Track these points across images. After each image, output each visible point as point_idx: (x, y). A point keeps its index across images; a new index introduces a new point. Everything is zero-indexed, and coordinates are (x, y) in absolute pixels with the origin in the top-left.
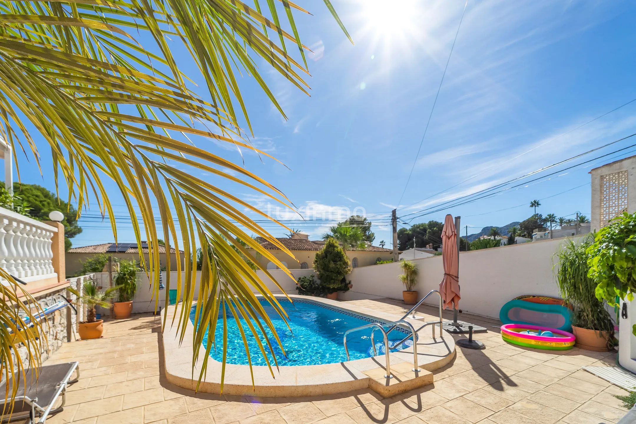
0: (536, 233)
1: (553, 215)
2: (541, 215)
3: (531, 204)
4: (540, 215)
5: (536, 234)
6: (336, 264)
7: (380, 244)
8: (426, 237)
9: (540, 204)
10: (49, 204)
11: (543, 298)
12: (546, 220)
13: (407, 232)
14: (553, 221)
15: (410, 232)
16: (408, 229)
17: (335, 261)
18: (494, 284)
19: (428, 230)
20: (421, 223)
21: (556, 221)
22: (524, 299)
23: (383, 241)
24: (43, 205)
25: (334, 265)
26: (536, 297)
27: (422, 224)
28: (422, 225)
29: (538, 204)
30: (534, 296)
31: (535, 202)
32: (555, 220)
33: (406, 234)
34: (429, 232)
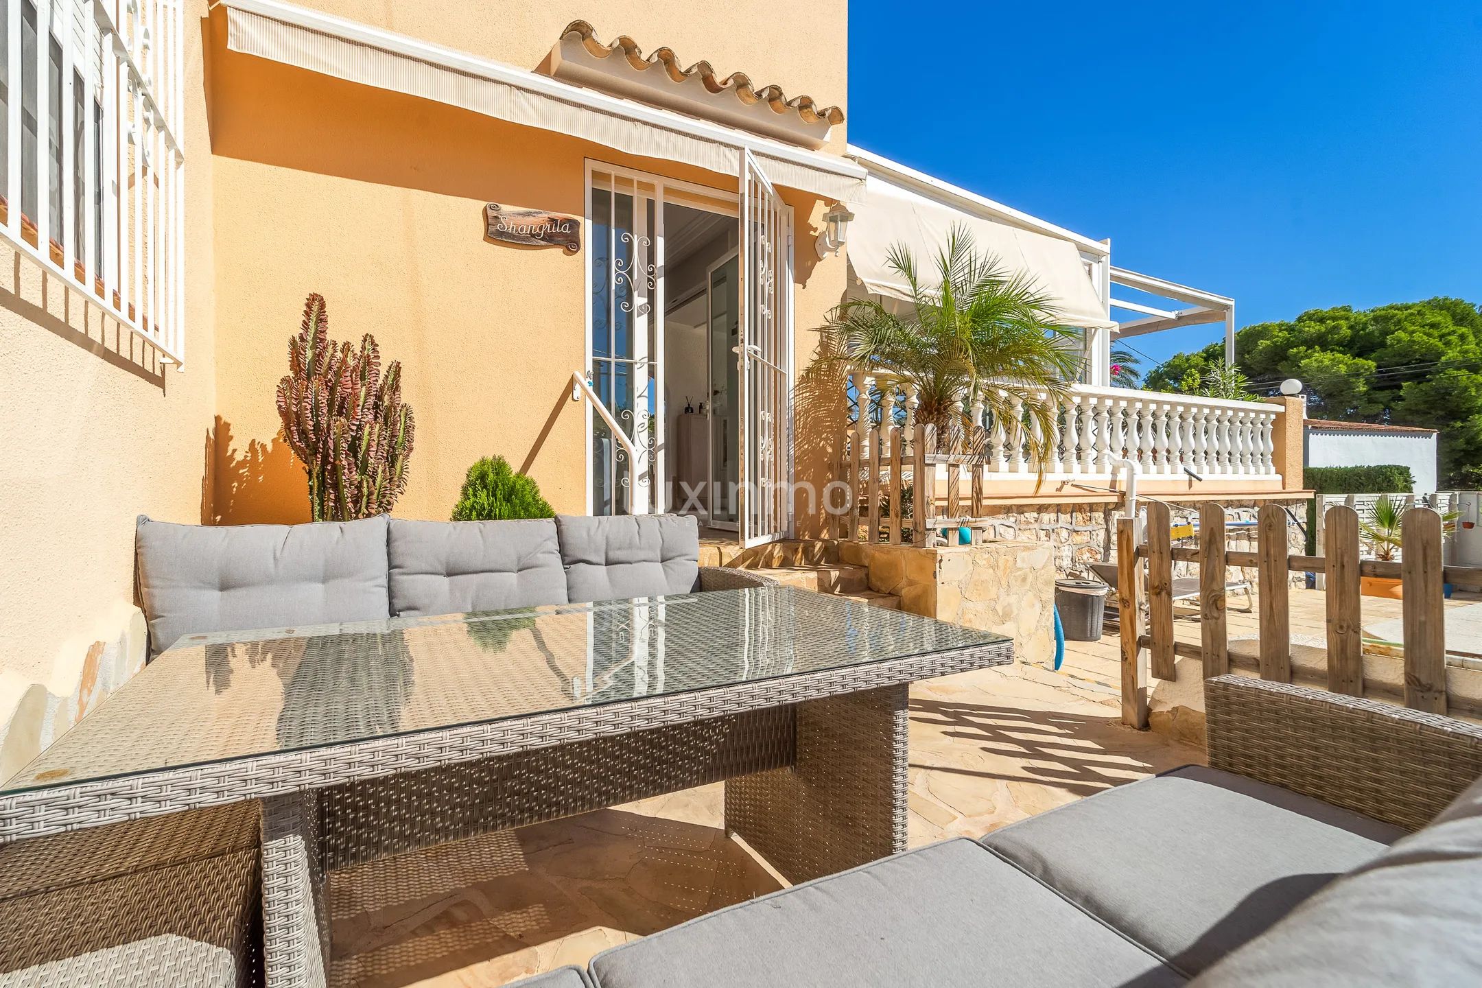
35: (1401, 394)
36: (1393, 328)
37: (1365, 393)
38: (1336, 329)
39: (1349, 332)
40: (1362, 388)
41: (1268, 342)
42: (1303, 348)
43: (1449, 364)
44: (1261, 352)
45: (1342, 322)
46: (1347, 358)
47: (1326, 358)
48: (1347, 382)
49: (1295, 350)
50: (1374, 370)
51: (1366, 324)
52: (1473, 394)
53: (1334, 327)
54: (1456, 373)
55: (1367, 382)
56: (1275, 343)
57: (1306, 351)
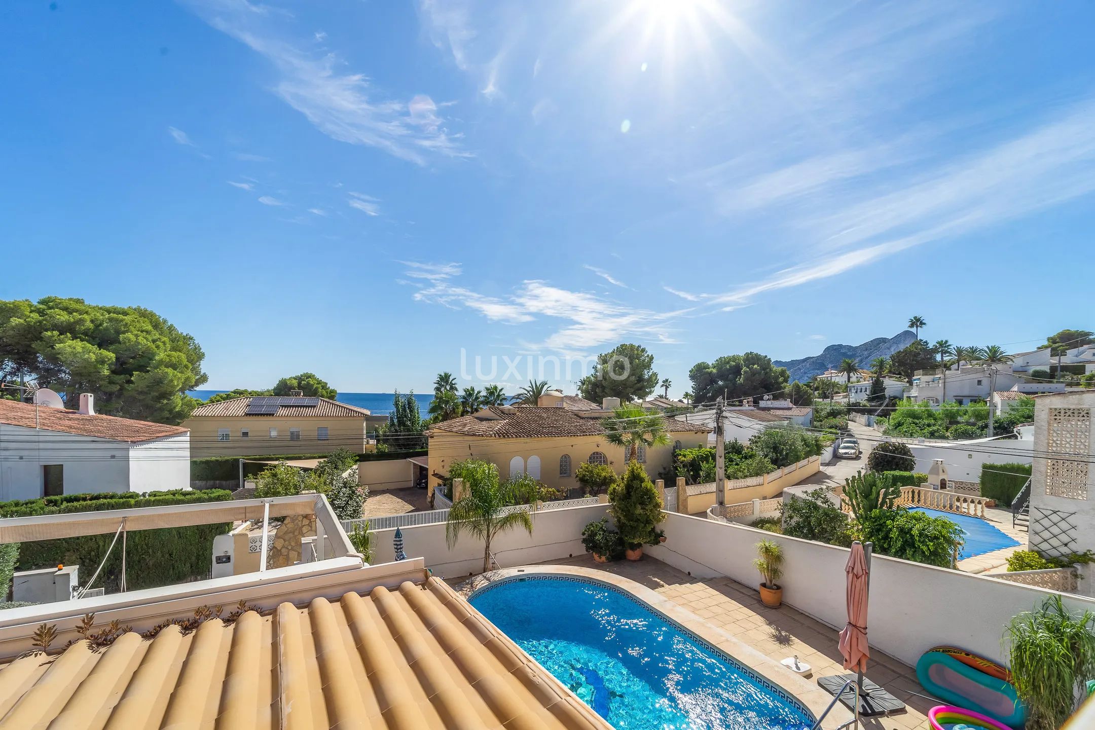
0: (919, 377)
1: (946, 342)
2: (926, 342)
3: (910, 323)
4: (924, 342)
5: (919, 379)
6: (645, 509)
7: (663, 384)
8: (741, 380)
9: (925, 324)
10: (164, 343)
11: (981, 661)
12: (935, 351)
13: (709, 370)
14: (947, 352)
15: (714, 371)
16: (710, 364)
17: (642, 503)
18: (906, 614)
19: (744, 368)
20: (731, 355)
21: (950, 353)
22: (952, 653)
23: (667, 380)
24: (158, 347)
25: (641, 511)
26: (970, 657)
27: (733, 356)
28: (734, 358)
29: (922, 323)
30: (967, 654)
31: (915, 318)
32: (949, 350)
33: (707, 372)
34: (745, 372)
35: (132, 379)
36: (123, 329)
37: (108, 376)
38: (81, 321)
39: (91, 326)
40: (106, 372)
41: (22, 321)
42: (56, 333)
43: (161, 362)
44: (13, 328)
45: (85, 316)
46: (95, 348)
47: (78, 345)
48: (95, 367)
49: (49, 333)
50: (114, 360)
51: (103, 321)
52: (176, 384)
53: (80, 320)
54: (166, 370)
55: (110, 369)
56: (28, 323)
57: (59, 336)
